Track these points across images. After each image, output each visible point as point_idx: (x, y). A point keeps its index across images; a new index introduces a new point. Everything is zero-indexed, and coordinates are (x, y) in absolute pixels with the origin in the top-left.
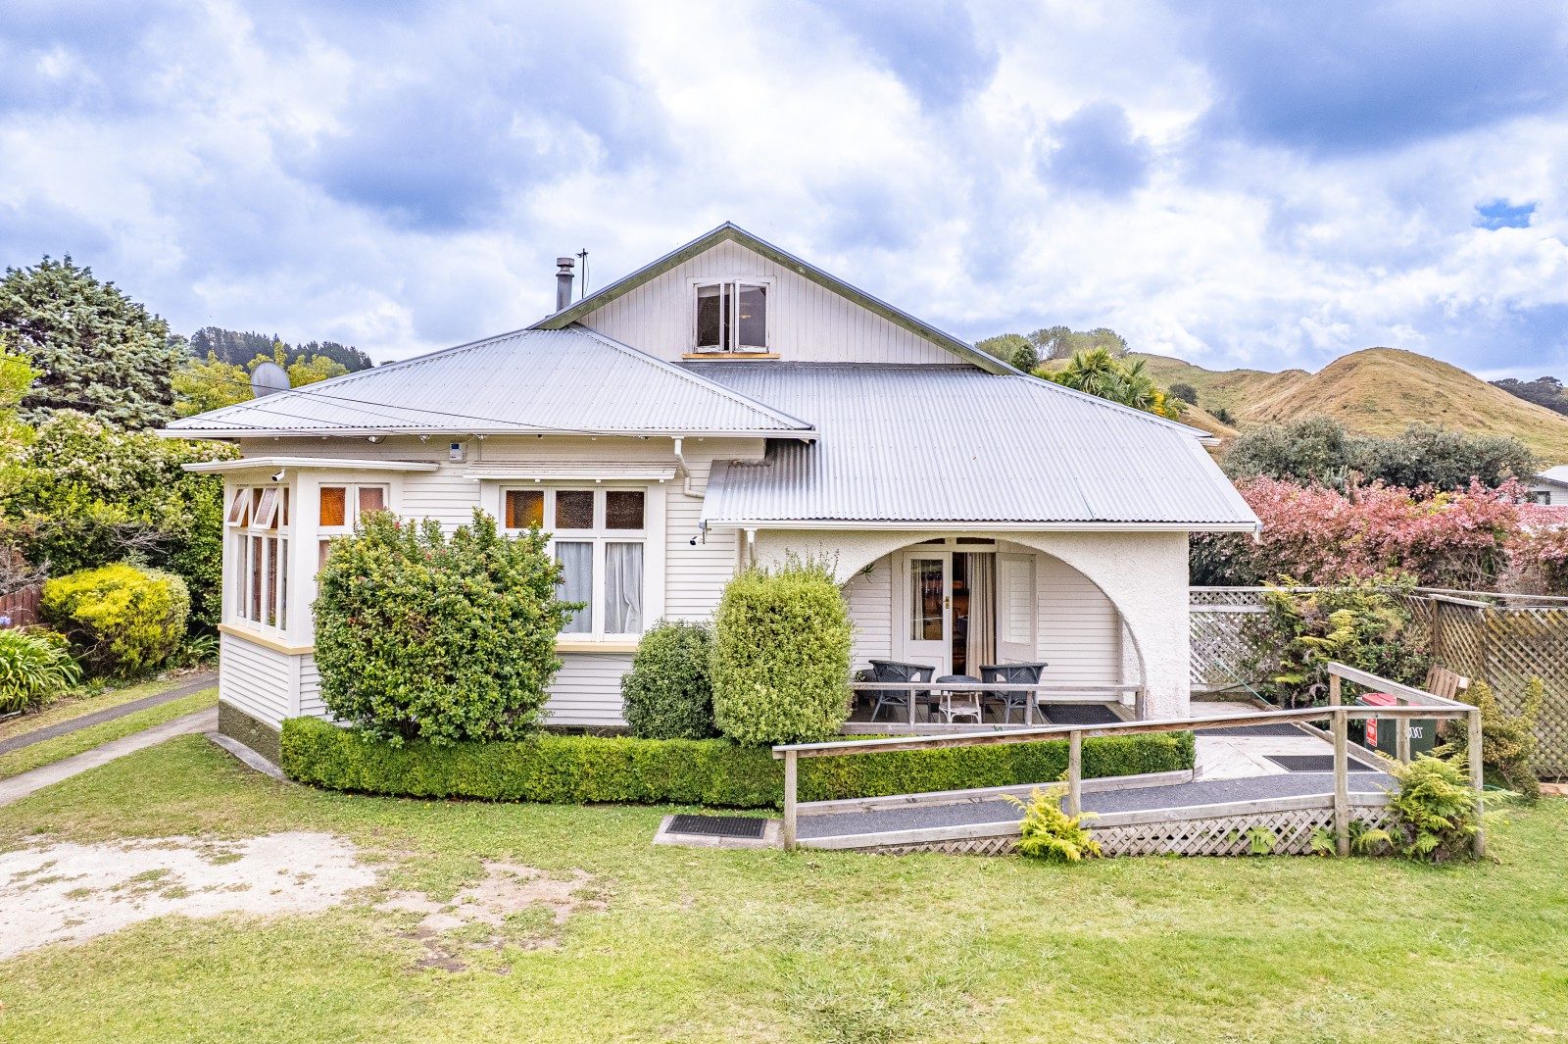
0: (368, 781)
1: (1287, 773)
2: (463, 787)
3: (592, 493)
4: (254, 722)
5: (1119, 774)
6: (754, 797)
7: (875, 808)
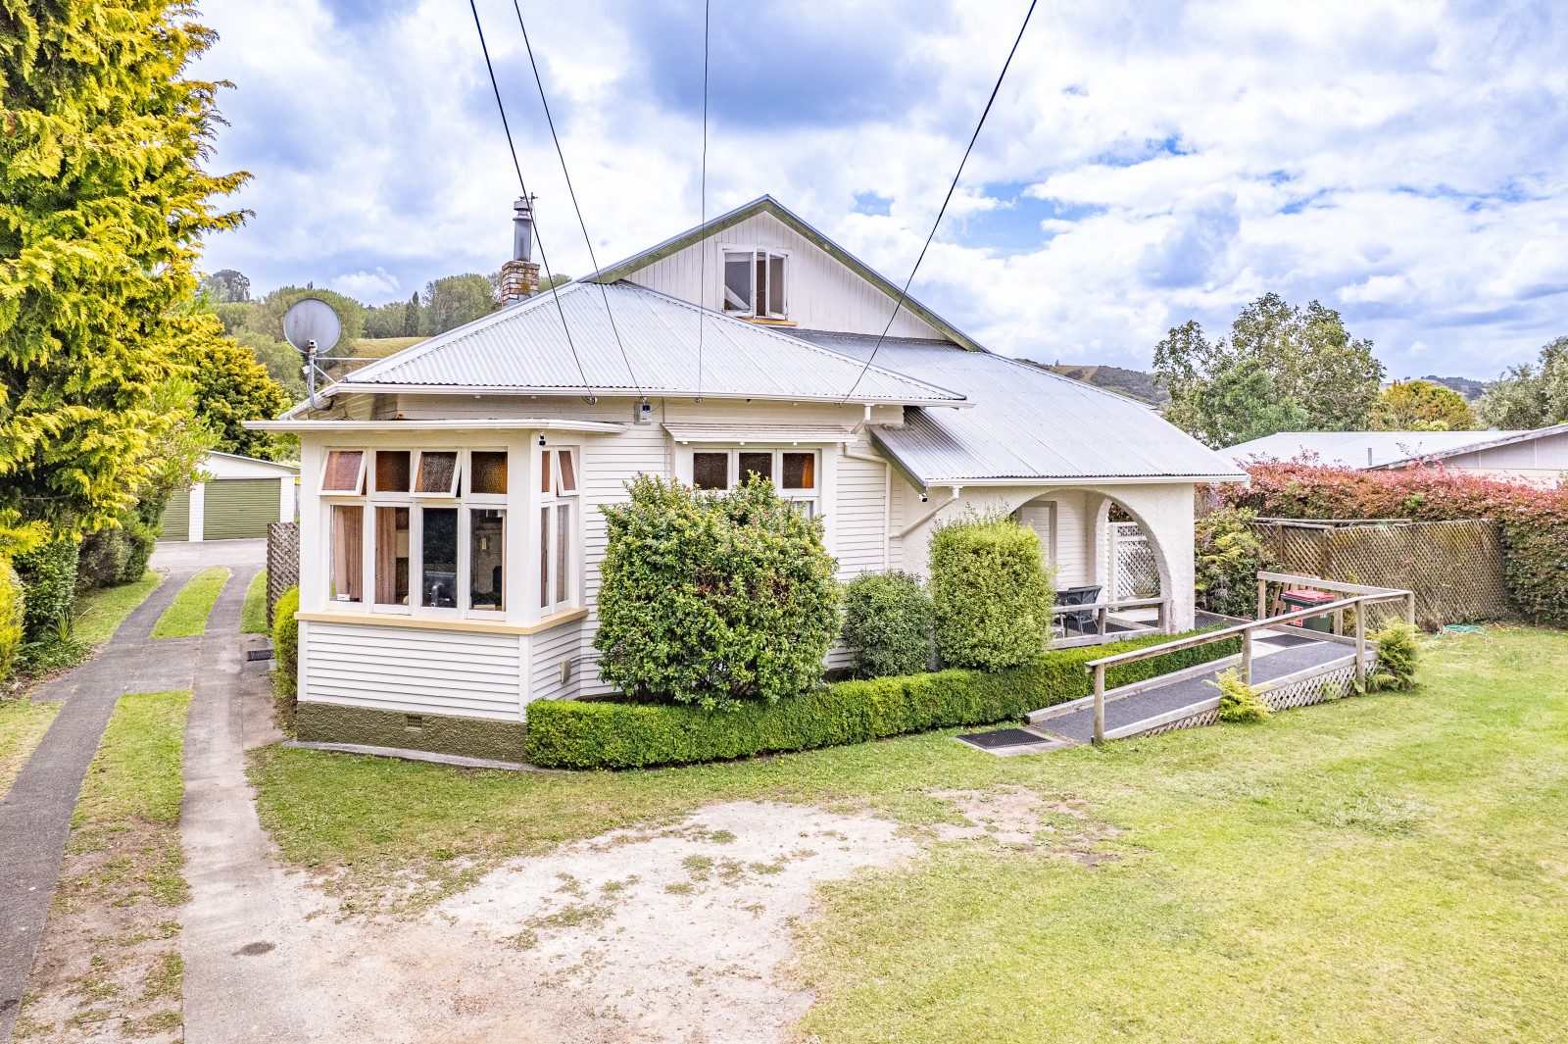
0: (683, 751)
1: (1284, 648)
2: (773, 743)
3: (770, 455)
4: (415, 719)
5: (1208, 660)
6: (999, 713)
7: (1083, 708)
